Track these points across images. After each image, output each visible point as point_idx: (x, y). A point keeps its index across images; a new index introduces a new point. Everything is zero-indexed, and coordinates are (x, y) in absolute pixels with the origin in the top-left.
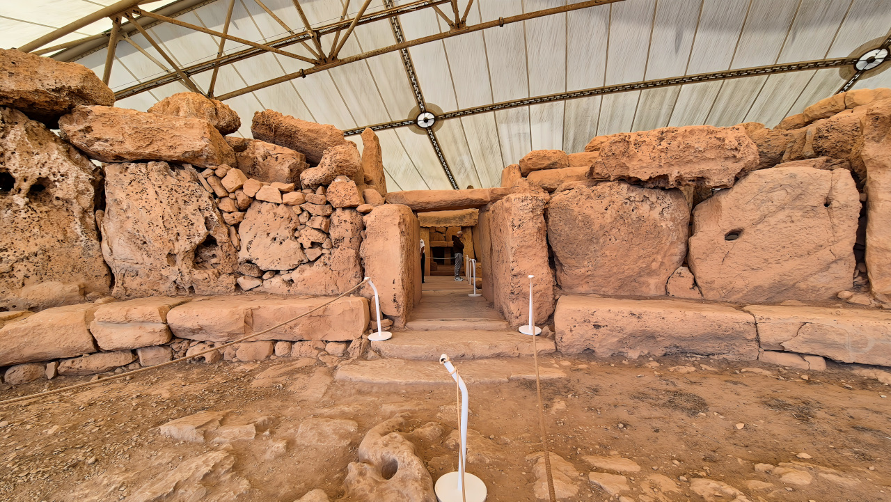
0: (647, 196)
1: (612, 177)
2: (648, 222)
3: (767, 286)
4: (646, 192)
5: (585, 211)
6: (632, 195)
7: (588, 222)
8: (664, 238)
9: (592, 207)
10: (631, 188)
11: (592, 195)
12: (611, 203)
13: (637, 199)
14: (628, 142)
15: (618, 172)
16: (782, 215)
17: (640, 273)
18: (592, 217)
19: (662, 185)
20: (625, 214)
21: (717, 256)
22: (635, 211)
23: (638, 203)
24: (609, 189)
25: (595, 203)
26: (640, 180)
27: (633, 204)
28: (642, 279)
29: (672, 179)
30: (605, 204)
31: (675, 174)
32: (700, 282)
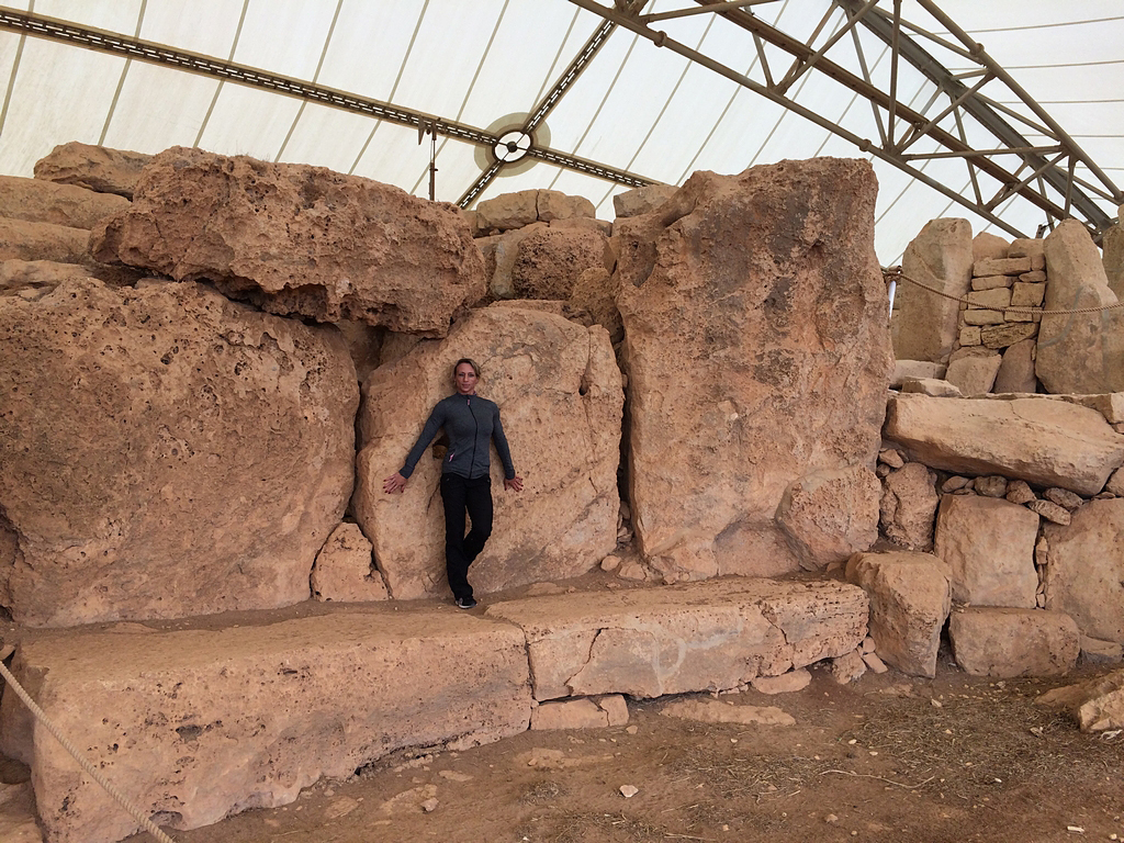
0: (272, 334)
1: (180, 268)
2: (274, 407)
4: (269, 325)
5: (102, 360)
6: (237, 327)
7: (110, 397)
8: (312, 451)
9: (123, 350)
10: (232, 307)
11: (125, 312)
12: (180, 344)
13: (248, 341)
14: (227, 177)
15: (196, 256)
17: (252, 546)
18: (125, 379)
19: (308, 311)
20: (218, 380)
22: (243, 373)
23: (249, 353)
24: (174, 301)
25: (131, 338)
26: (257, 288)
27: (238, 354)
28: (258, 563)
29: (335, 299)
30: (163, 344)
31: (343, 287)
32: (385, 558)
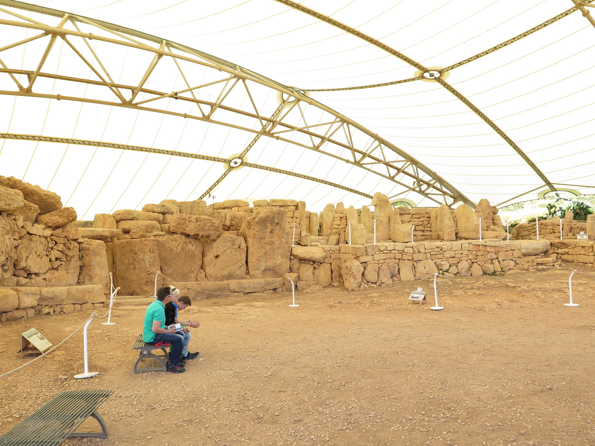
1: (179, 232)
2: (191, 252)
3: (226, 275)
4: (191, 240)
5: (171, 246)
6: (186, 240)
8: (196, 258)
16: (229, 251)
17: (188, 272)
18: (173, 249)
19: (196, 237)
20: (184, 248)
21: (212, 265)
22: (187, 247)
23: (188, 244)
24: (179, 237)
28: (189, 275)
29: (200, 236)
30: (178, 243)
31: (201, 234)
32: (207, 275)
